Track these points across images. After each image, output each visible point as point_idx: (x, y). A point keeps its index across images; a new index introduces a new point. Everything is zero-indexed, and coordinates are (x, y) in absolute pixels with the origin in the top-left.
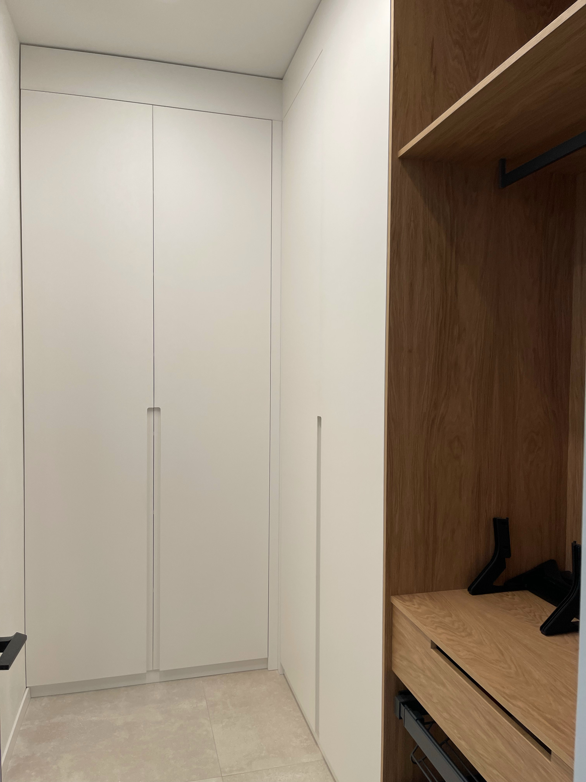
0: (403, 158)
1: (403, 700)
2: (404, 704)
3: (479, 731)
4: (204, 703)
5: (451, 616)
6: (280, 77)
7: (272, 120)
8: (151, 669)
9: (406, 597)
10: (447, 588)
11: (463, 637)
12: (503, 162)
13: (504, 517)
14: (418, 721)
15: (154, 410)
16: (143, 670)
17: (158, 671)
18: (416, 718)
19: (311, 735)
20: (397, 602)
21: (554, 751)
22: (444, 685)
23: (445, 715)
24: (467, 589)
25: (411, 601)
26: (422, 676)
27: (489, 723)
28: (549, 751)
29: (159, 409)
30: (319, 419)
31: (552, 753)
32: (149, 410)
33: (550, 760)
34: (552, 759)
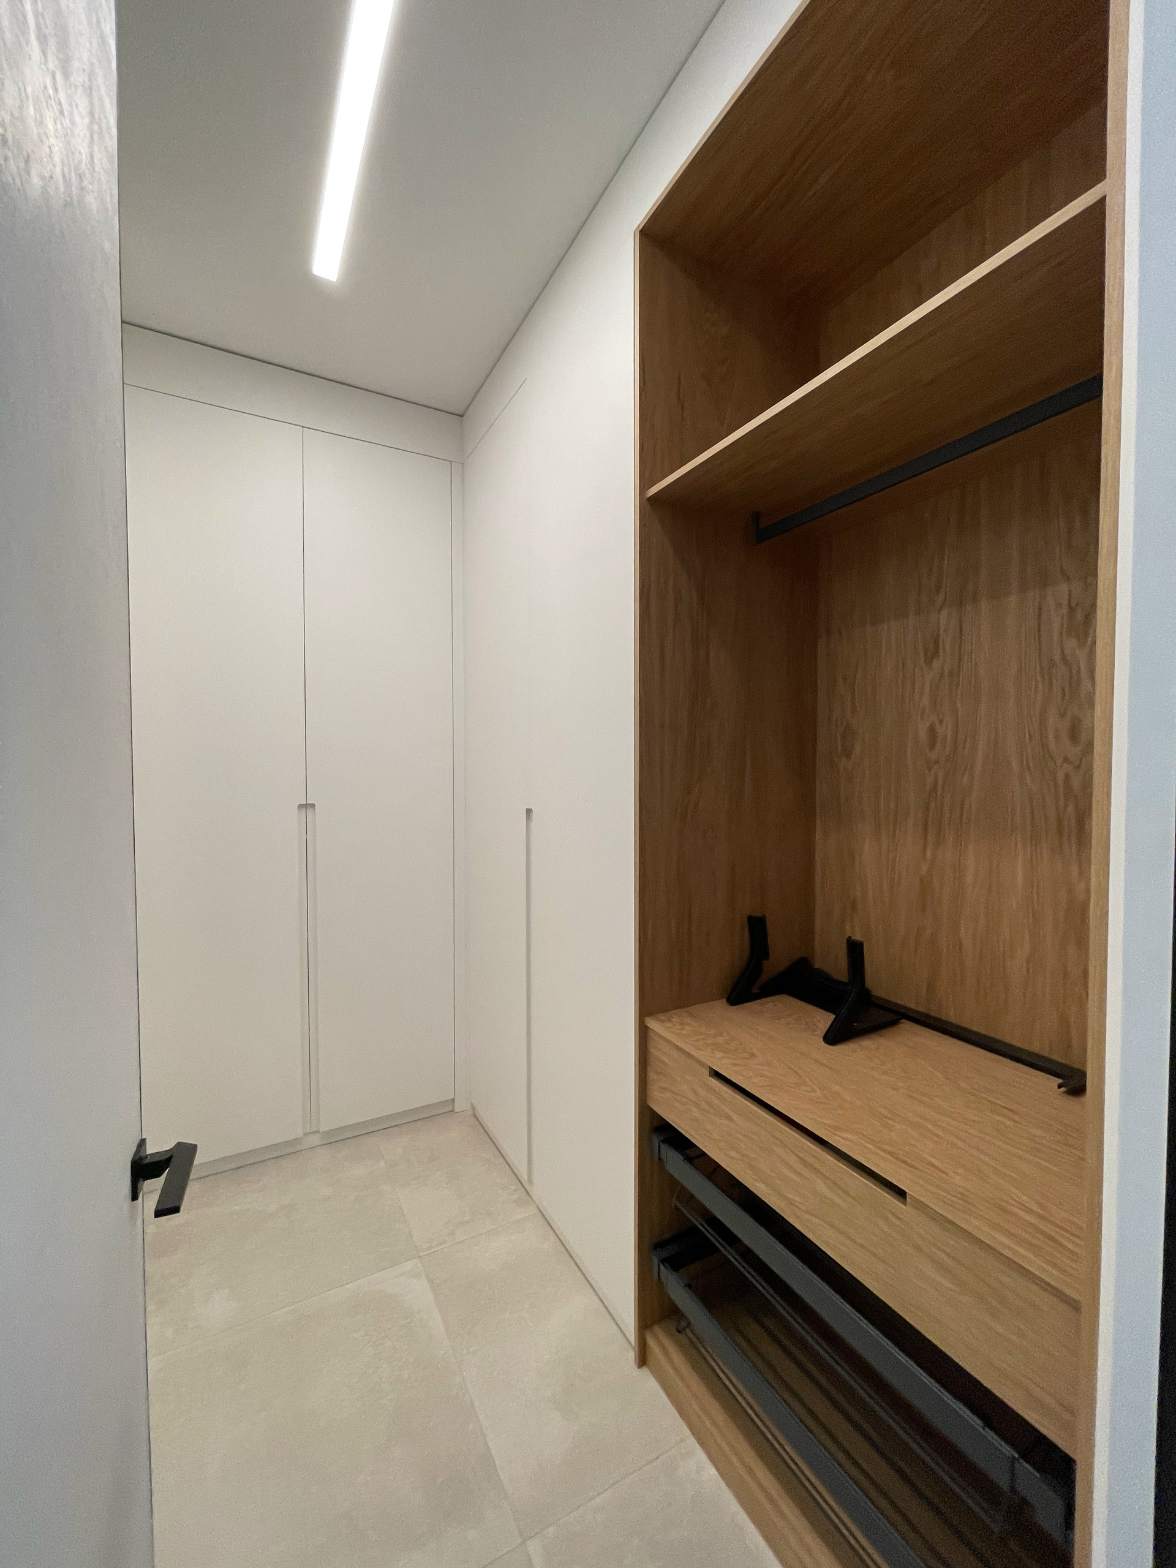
0: (650, 499)
1: (662, 1138)
2: (664, 1141)
3: (787, 1172)
4: (382, 1164)
5: (721, 1034)
6: (460, 411)
7: (451, 461)
8: (309, 1131)
9: (662, 1016)
10: (703, 1001)
11: (746, 1059)
12: (757, 516)
13: (759, 914)
14: (685, 1161)
15: (307, 807)
16: (299, 1133)
17: (317, 1132)
18: (683, 1159)
19: (519, 1184)
20: (652, 1024)
21: (911, 1193)
22: (729, 1118)
23: (733, 1154)
24: (724, 1000)
25: (669, 1021)
26: (694, 1109)
27: (803, 1162)
28: (901, 1194)
29: (313, 806)
30: (529, 811)
31: (908, 1196)
32: (300, 806)
33: (905, 1204)
34: (907, 1204)
